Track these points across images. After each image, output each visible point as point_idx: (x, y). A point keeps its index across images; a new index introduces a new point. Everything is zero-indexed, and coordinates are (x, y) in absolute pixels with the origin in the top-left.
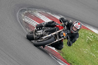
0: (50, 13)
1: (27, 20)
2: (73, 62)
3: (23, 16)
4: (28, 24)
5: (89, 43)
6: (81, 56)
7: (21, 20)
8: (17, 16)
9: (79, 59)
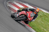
0: (21, 2)
1: (9, 6)
2: (33, 26)
3: (8, 3)
4: (10, 7)
5: (41, 17)
6: (37, 23)
7: (7, 6)
8: (5, 4)
9: (36, 25)
